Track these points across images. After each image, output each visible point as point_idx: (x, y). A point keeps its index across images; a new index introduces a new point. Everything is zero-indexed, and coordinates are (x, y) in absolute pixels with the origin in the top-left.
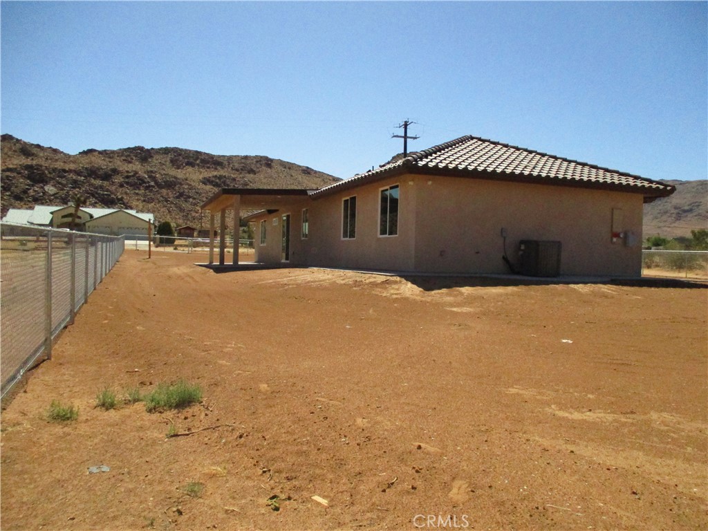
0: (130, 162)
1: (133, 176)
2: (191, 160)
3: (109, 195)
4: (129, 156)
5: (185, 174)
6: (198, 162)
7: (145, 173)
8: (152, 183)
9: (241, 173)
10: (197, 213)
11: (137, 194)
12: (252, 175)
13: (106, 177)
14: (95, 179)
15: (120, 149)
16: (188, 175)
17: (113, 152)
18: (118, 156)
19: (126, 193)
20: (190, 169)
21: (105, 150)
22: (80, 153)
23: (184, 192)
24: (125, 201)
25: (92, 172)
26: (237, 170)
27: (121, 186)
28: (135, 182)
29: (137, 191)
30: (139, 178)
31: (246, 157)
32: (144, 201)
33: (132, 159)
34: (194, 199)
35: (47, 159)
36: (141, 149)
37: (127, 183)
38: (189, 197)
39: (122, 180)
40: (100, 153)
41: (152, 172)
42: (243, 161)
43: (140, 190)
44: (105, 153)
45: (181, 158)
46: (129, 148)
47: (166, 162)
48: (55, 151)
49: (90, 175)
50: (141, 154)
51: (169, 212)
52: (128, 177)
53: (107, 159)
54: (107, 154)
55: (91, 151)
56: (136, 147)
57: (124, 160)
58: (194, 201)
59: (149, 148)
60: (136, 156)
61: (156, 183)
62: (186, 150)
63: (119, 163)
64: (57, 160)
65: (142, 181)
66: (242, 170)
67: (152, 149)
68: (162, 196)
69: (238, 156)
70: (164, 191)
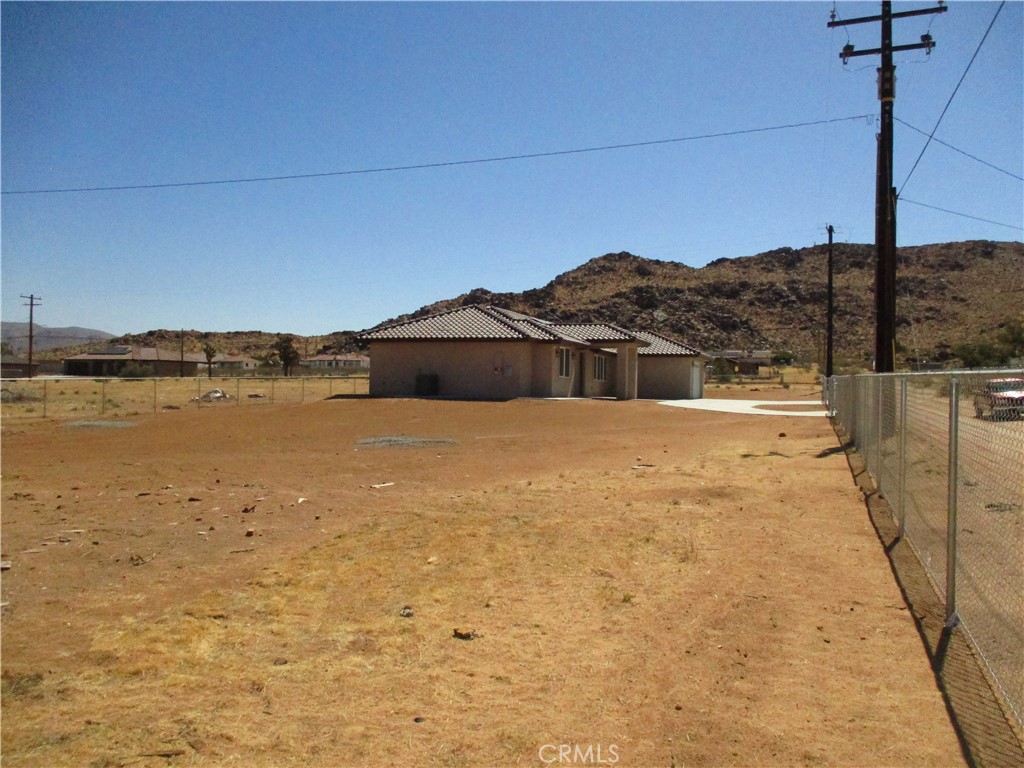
0: (770, 271)
1: (767, 290)
2: (860, 259)
3: (731, 318)
4: (770, 262)
5: (847, 280)
6: (869, 261)
7: (784, 283)
8: (793, 298)
9: (938, 271)
10: (854, 335)
11: (771, 314)
12: (956, 273)
13: (733, 294)
14: (718, 297)
15: (759, 254)
16: (851, 282)
17: (749, 259)
18: (755, 264)
19: (757, 314)
20: (856, 272)
21: (739, 259)
22: (708, 265)
23: (838, 306)
24: (752, 324)
25: (716, 290)
26: (932, 267)
27: (751, 304)
28: (770, 297)
29: (771, 310)
30: (775, 293)
31: (949, 246)
32: (780, 322)
33: (774, 266)
34: (853, 315)
35: (665, 277)
36: (787, 250)
37: (759, 300)
38: (846, 313)
39: (754, 296)
40: (733, 262)
41: (794, 282)
42: (944, 252)
43: (775, 307)
44: (740, 263)
45: (844, 257)
46: (770, 252)
47: (821, 265)
48: (677, 266)
49: (712, 294)
50: (787, 258)
51: (814, 336)
52: (761, 292)
53: (741, 270)
54: (741, 262)
55: (721, 261)
56: (780, 249)
57: (762, 268)
58: (853, 318)
59: (799, 248)
60: (779, 262)
61: (800, 297)
62: (853, 245)
63: (755, 273)
64: (676, 278)
65: (779, 295)
66: (940, 265)
67: (804, 249)
68: (806, 315)
69: (937, 245)
70: (809, 308)
